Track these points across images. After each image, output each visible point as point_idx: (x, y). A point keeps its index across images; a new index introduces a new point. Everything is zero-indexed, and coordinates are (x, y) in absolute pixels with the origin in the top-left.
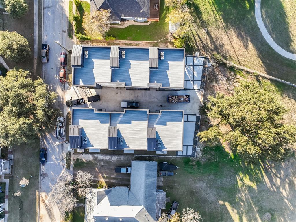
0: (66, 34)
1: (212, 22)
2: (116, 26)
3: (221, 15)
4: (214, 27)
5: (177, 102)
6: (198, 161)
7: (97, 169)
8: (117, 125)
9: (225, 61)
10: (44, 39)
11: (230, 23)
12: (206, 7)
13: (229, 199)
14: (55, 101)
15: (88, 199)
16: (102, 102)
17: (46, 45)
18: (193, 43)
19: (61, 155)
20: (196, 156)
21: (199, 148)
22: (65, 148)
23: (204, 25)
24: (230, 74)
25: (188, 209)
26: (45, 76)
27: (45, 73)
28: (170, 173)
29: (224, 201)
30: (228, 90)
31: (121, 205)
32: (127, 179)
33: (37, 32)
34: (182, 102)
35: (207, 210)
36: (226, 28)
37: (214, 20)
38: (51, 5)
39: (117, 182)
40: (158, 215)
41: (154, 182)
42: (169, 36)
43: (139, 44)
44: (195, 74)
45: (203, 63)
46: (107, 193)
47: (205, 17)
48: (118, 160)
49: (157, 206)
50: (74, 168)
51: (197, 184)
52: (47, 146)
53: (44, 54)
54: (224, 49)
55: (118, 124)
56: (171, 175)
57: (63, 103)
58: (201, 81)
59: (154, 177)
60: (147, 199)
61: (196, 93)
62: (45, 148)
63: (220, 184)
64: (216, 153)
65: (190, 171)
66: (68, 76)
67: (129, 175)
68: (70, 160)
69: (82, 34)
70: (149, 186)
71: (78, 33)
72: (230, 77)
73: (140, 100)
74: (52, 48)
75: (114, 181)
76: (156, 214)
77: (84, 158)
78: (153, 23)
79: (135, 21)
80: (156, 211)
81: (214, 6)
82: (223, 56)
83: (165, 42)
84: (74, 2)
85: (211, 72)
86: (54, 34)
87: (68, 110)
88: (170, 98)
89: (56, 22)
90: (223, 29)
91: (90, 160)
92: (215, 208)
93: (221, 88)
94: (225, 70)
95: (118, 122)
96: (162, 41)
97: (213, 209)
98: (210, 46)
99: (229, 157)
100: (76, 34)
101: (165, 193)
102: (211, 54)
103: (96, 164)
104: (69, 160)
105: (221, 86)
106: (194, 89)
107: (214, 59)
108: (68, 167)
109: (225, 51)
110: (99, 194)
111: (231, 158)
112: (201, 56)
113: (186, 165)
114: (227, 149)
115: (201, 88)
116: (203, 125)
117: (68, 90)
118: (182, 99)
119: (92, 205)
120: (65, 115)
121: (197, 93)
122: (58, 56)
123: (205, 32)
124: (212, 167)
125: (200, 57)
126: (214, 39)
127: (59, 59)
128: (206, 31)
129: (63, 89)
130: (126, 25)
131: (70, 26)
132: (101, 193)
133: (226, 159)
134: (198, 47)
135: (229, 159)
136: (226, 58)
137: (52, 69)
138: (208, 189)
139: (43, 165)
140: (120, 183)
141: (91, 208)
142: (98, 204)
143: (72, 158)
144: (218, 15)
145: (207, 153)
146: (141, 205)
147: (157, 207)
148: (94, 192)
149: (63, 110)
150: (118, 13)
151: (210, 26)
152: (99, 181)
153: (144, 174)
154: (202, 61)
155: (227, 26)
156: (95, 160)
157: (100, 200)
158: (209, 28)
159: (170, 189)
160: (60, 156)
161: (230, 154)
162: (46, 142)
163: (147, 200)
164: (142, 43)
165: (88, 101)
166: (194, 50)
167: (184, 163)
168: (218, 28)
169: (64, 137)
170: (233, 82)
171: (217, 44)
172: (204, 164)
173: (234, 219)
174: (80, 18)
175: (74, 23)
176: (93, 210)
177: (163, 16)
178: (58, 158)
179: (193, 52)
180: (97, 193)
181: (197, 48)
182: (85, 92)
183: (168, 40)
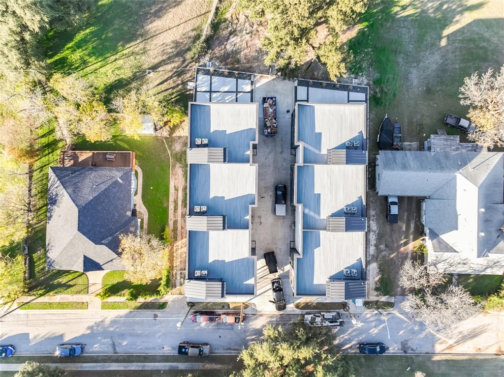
0: (159, 313)
1: (136, 61)
2: (145, 226)
3: (123, 46)
4: (143, 58)
5: (275, 119)
6: (374, 83)
7: (392, 256)
8: (321, 218)
9: (203, 38)
10: (168, 352)
11: (137, 31)
12: (110, 71)
13: (439, 30)
14: (280, 329)
15: (446, 269)
16: (277, 248)
17: (180, 348)
18: (173, 94)
19: (369, 318)
20: (366, 85)
21: (352, 80)
22: (358, 311)
23: (140, 75)
24: (224, 30)
25: (460, 96)
26: (234, 350)
27: (227, 349)
28: (396, 131)
29: (441, 38)
30: (252, 33)
31: (456, 211)
32: (408, 204)
33: (157, 364)
34: (275, 110)
35: (457, 66)
36: (146, 37)
37: (132, 57)
38: (109, 340)
39: (414, 221)
40: (470, 148)
41: (413, 155)
42: (160, 135)
43: (175, 186)
44: (226, 89)
45: (206, 76)
46: (434, 235)
47: (126, 74)
48: (376, 219)
49: (454, 151)
50: (391, 296)
51: (412, 83)
52: (354, 343)
53: (196, 351)
54: (181, 41)
55: (320, 216)
56: (400, 128)
57: (280, 316)
58: (237, 78)
59: (406, 155)
60: (444, 166)
61: (258, 88)
62: (358, 346)
63: (412, 44)
64: (359, 52)
65: (392, 95)
66: (232, 309)
67: (400, 198)
68: (377, 302)
69: (159, 285)
70: (421, 164)
71: (158, 293)
72: (229, 29)
73: (272, 184)
74: (184, 337)
75: (412, 226)
76: (470, 152)
77: (374, 278)
78: (139, 162)
79: (136, 193)
80: (464, 151)
81: (108, 59)
82: (194, 42)
83: (172, 141)
84: (105, 300)
85: (221, 62)
86: (160, 334)
87: (290, 307)
88: (269, 130)
89: (139, 332)
90: (148, 43)
91: (376, 267)
92: (453, 52)
93: (249, 45)
94: (217, 39)
95: (316, 216)
96: (170, 147)
97: (456, 56)
98: (176, 65)
99: (366, 29)
100: (160, 295)
101: (432, 136)
102: (190, 63)
103: (384, 257)
104: (379, 303)
105: (244, 45)
106: (252, 90)
107: (198, 58)
108: (391, 305)
109: (186, 38)
110: (438, 250)
111: (367, 27)
112: (194, 79)
113: (382, 103)
114: (353, 33)
115: (250, 79)
116: (313, 74)
117: (257, 309)
118: (271, 110)
119: (458, 261)
120: (301, 313)
121: (257, 86)
122: (198, 327)
123: (152, 73)
124: (383, 59)
125: (196, 81)
126: (165, 57)
127: (203, 324)
128: (151, 71)
129: (255, 316)
130: (142, 209)
131: (145, 306)
132: (437, 246)
133: (369, 35)
134: (178, 85)
135: (369, 30)
136: (198, 37)
137: (220, 337)
138: (421, 64)
139: (388, 348)
140: (415, 215)
141: (461, 262)
142: (455, 251)
143: (375, 299)
144: (123, 52)
145: (360, 68)
146: (456, 176)
147: (457, 149)
148: (435, 258)
149: (291, 316)
150: (124, 221)
151: (141, 65)
152: (413, 252)
153: (402, 173)
154: (203, 78)
155: (142, 36)
156: (377, 260)
157: (448, 248)
158: (145, 66)
159: (422, 129)
160: (372, 319)
161: (360, 30)
162: (347, 344)
163: (446, 166)
164: (172, 181)
165: (276, 273)
166: (185, 92)
167: (378, 106)
168: (144, 52)
169: (338, 313)
170: (238, 25)
171: (173, 52)
172: (378, 73)
173: (472, 20)
174: (132, 290)
175: (141, 300)
176: (466, 259)
177: (126, 146)
178: (374, 322)
179: (188, 93)
180: (436, 253)
181: (180, 87)
182: (260, 278)
183: (168, 136)
